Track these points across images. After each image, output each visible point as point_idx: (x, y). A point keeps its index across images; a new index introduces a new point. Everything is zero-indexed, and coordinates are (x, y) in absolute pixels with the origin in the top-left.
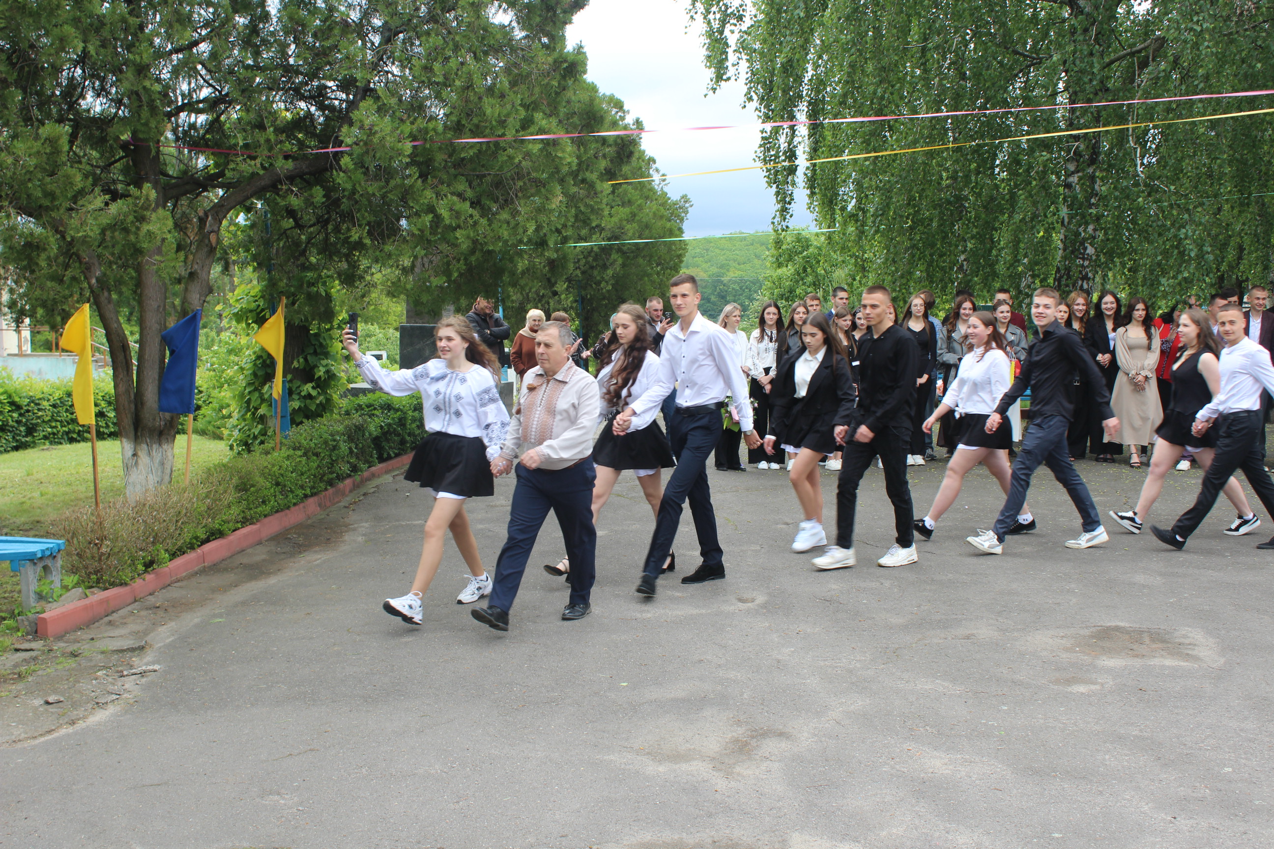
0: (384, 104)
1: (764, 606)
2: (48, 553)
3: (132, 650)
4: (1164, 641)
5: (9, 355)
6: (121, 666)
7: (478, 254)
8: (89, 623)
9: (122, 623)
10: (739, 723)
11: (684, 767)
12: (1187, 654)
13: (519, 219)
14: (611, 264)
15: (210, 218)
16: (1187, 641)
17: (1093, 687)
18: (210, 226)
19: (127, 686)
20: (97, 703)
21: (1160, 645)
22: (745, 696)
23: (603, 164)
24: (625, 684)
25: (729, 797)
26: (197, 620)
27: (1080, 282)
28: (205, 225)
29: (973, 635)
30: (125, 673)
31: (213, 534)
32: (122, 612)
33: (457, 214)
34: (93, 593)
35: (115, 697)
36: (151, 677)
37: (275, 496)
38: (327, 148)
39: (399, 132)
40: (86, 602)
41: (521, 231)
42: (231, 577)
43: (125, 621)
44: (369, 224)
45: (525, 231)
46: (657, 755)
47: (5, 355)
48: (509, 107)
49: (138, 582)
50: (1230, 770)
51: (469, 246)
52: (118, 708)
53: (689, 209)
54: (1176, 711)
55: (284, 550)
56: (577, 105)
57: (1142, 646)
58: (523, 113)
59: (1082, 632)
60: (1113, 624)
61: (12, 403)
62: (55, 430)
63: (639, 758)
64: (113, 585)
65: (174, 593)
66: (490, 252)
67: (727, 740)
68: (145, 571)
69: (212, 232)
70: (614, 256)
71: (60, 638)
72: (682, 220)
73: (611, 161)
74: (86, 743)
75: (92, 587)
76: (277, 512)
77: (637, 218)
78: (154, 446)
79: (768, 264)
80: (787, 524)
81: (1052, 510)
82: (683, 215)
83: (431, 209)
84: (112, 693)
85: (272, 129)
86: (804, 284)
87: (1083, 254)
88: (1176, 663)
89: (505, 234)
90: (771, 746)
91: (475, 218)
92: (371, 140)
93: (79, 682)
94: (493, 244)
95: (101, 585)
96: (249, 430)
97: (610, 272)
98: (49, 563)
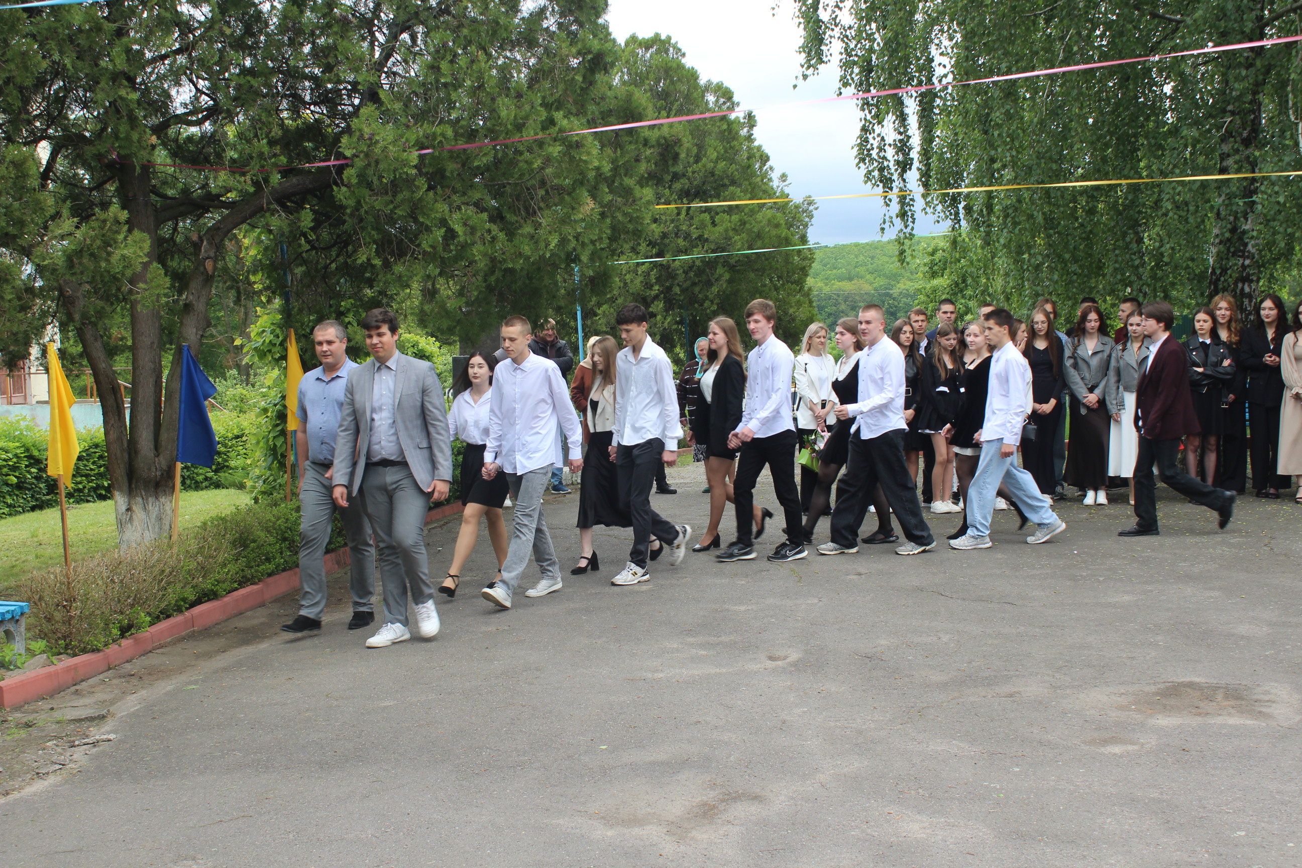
0: (388, 110)
1: (795, 664)
2: (9, 616)
3: (91, 719)
4: (1238, 698)
5: (38, 402)
6: (75, 736)
7: (498, 274)
8: (53, 693)
9: (89, 692)
10: (713, 786)
11: (637, 831)
12: (1260, 712)
13: (541, 232)
14: (717, 280)
15: (205, 243)
16: (1266, 698)
17: (1130, 748)
18: (205, 251)
19: (75, 757)
20: (38, 773)
21: (1233, 703)
22: (732, 759)
23: (643, 168)
24: (604, 747)
25: (672, 861)
26: (170, 688)
27: (1240, 285)
28: (200, 250)
29: (1019, 693)
30: (77, 743)
31: (205, 595)
32: (91, 681)
33: (473, 230)
34: (60, 660)
35: (58, 767)
36: (103, 747)
37: (281, 553)
38: (329, 160)
39: (404, 140)
40: (52, 669)
41: (542, 245)
42: (222, 641)
43: (93, 690)
44: (375, 242)
45: (547, 245)
46: (609, 820)
47: (34, 402)
48: (527, 107)
49: (113, 647)
50: (1243, 833)
51: (486, 265)
52: (59, 778)
53: (814, 212)
54: (1213, 772)
55: (287, 613)
56: (613, 101)
57: (1211, 704)
58: (544, 114)
59: (1147, 689)
60: (1187, 679)
61: (30, 457)
62: (81, 486)
63: (590, 822)
64: (84, 651)
65: (154, 660)
66: (511, 271)
67: (694, 804)
68: (122, 636)
69: (207, 258)
70: (720, 270)
71: (17, 708)
72: (806, 226)
73: (656, 164)
74: (14, 813)
75: (60, 654)
76: (284, 570)
77: (748, 226)
78: (150, 499)
79: (920, 275)
80: (860, 574)
81: (1175, 554)
82: (807, 219)
83: (443, 222)
84: (56, 763)
85: (265, 141)
86: (963, 297)
87: (1243, 251)
88: (1242, 722)
89: (527, 249)
90: (742, 810)
91: (494, 233)
92: (373, 150)
93: (24, 753)
94: (512, 261)
95: (69, 651)
96: (275, 480)
97: (715, 289)
98: (11, 627)
